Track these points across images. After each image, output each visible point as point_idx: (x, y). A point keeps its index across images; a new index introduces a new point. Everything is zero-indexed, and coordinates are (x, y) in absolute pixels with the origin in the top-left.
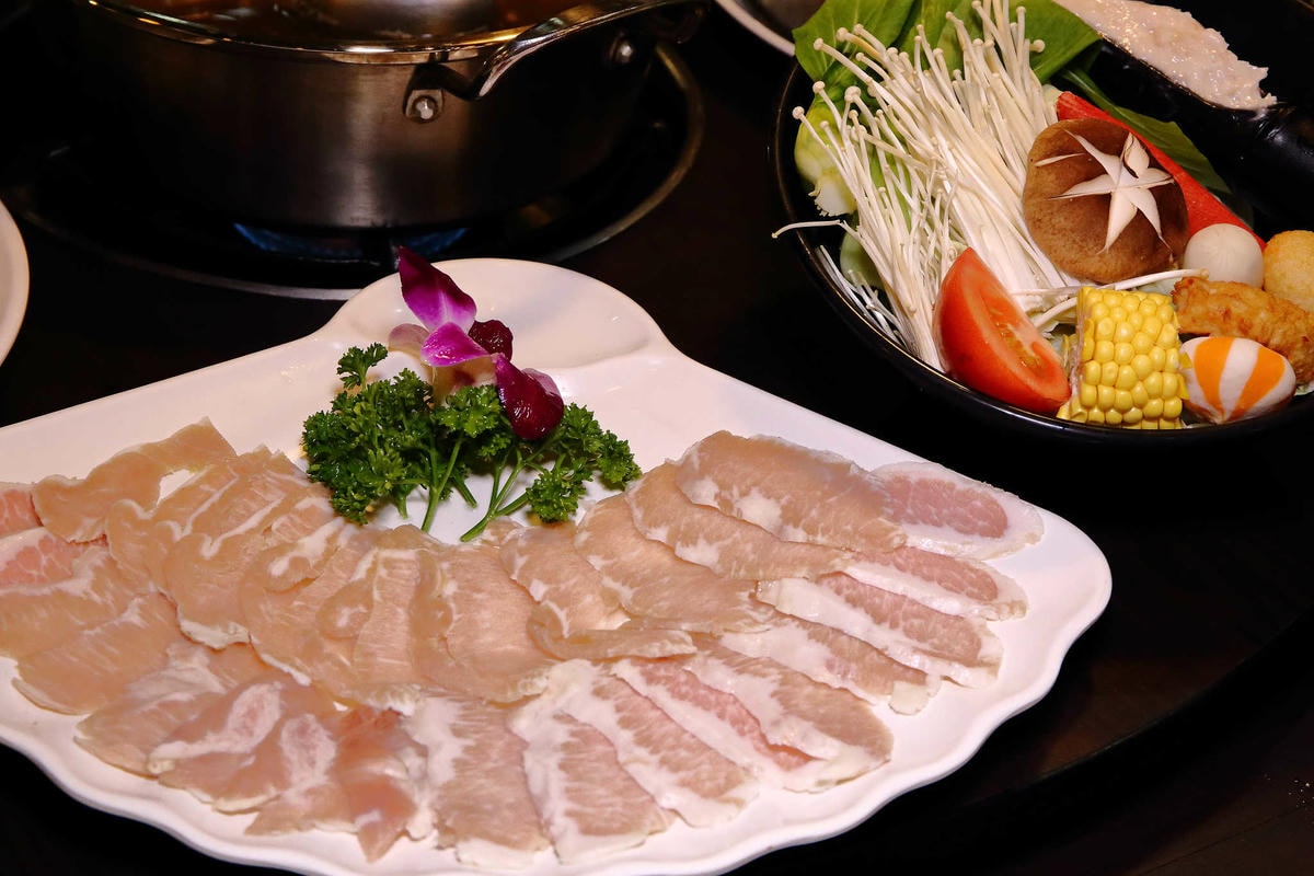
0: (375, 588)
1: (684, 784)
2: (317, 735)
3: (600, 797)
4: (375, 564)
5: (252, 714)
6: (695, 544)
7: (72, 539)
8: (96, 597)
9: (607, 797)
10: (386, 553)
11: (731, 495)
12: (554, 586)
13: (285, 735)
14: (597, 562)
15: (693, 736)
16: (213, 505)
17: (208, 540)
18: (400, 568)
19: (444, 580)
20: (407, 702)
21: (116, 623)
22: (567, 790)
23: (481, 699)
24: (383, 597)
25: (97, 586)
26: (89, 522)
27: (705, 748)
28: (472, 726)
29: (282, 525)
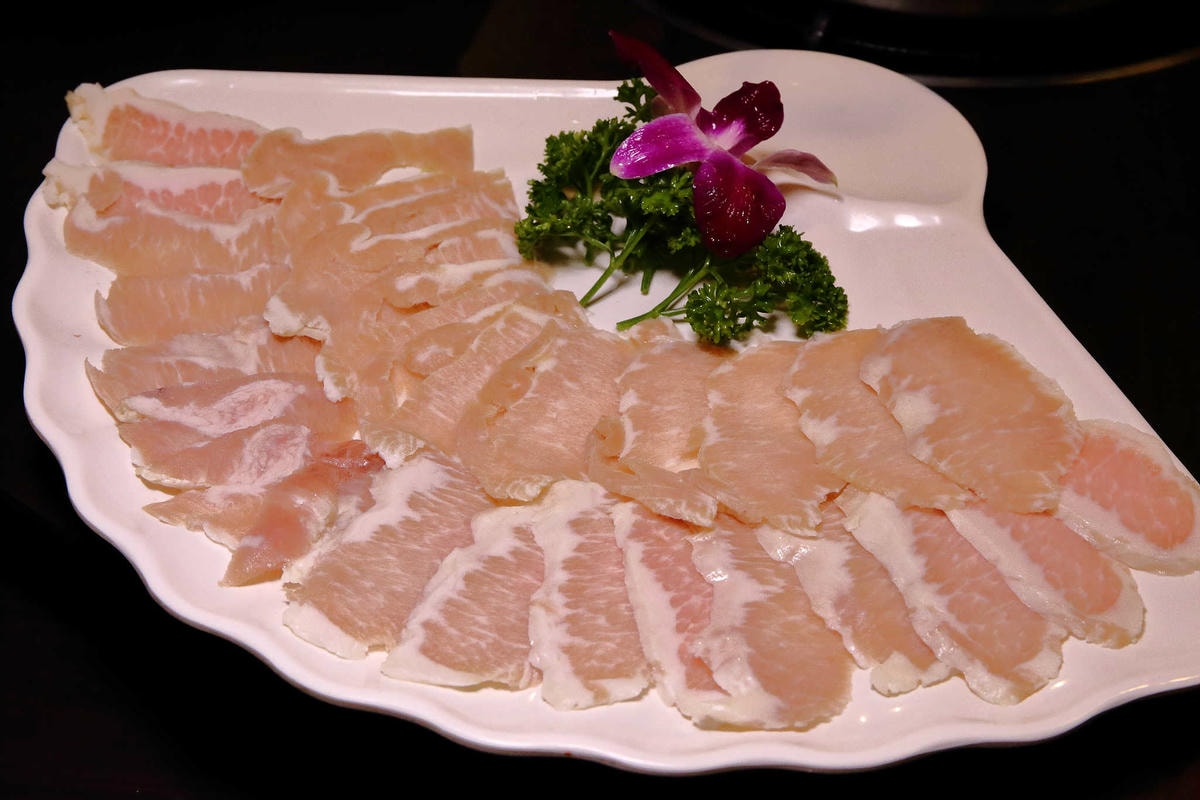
0: (479, 336)
1: (568, 650)
2: (292, 449)
3: (476, 623)
4: (497, 315)
5: (250, 404)
6: (823, 418)
7: (255, 190)
8: (234, 250)
9: (483, 627)
10: (519, 309)
11: (898, 383)
12: (645, 404)
13: (259, 435)
14: (715, 398)
15: (631, 609)
16: (403, 205)
17: (368, 233)
18: (521, 329)
19: (547, 355)
20: (397, 455)
21: (227, 277)
22: (450, 602)
23: (478, 482)
24: (479, 349)
25: (243, 241)
26: (281, 180)
27: (632, 625)
28: (435, 503)
29: (452, 246)
